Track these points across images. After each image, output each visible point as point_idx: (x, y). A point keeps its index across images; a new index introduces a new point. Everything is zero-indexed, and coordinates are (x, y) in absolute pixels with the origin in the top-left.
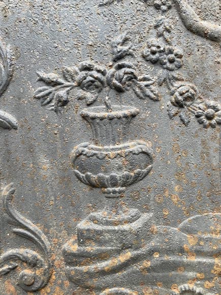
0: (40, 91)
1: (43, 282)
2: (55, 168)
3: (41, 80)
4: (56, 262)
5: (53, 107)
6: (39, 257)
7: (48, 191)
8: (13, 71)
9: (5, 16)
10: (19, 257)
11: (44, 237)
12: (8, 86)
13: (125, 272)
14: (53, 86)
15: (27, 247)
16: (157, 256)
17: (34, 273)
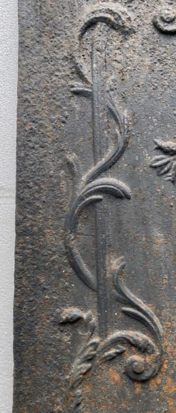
0: (158, 160)
1: (155, 371)
2: (170, 243)
3: (160, 148)
4: (168, 349)
5: (170, 178)
6: (150, 341)
7: (161, 269)
8: (129, 137)
9: (123, 80)
10: (128, 340)
11: (156, 319)
12: (123, 153)
14: (172, 155)
15: (136, 329)
17: (143, 359)
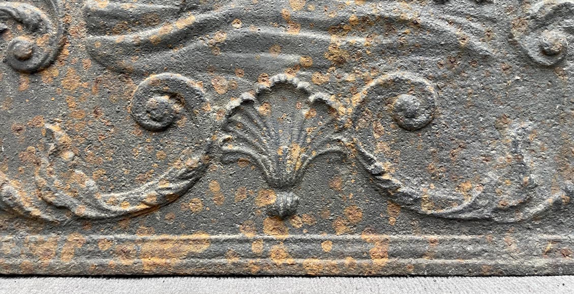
1: (47, 56)
4: (71, 28)
6: (44, 16)
10: (10, 13)
13: (184, 49)
16: (238, 26)
17: (33, 41)
